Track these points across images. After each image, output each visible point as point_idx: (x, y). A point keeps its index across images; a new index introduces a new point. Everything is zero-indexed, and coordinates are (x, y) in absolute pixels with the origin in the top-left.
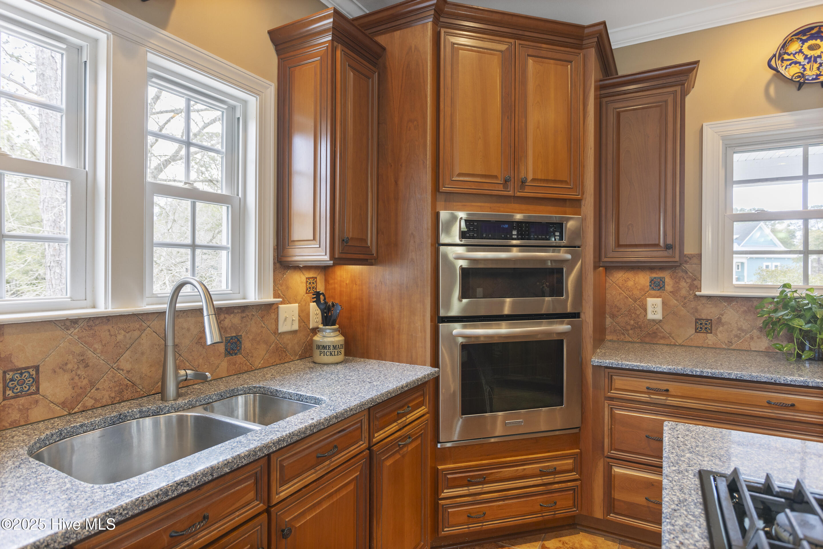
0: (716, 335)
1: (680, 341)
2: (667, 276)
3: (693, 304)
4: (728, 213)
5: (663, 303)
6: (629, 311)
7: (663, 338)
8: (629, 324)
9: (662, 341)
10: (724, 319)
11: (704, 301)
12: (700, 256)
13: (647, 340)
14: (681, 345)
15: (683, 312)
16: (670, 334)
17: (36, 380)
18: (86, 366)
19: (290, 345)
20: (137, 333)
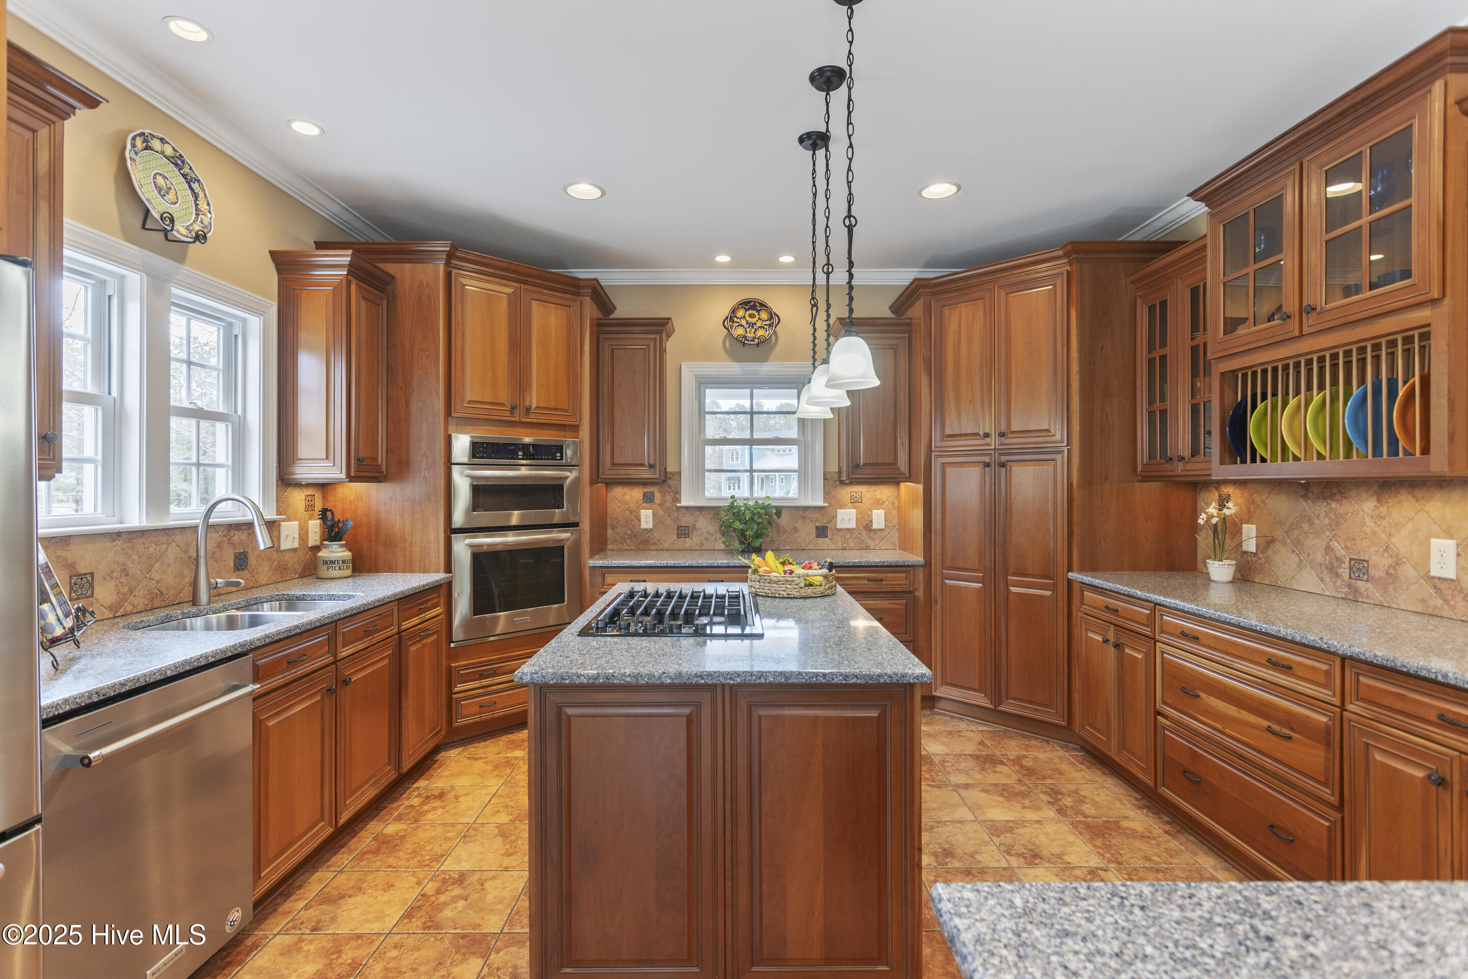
0: (692, 538)
1: (666, 546)
2: (655, 490)
3: (675, 514)
4: (702, 438)
5: (654, 514)
6: (627, 522)
7: (654, 544)
8: (626, 534)
9: (652, 547)
10: (698, 525)
11: (683, 511)
12: (679, 473)
13: (641, 547)
14: (667, 550)
15: (669, 521)
16: (659, 540)
17: (92, 586)
18: (127, 575)
19: (290, 565)
20: (164, 546)
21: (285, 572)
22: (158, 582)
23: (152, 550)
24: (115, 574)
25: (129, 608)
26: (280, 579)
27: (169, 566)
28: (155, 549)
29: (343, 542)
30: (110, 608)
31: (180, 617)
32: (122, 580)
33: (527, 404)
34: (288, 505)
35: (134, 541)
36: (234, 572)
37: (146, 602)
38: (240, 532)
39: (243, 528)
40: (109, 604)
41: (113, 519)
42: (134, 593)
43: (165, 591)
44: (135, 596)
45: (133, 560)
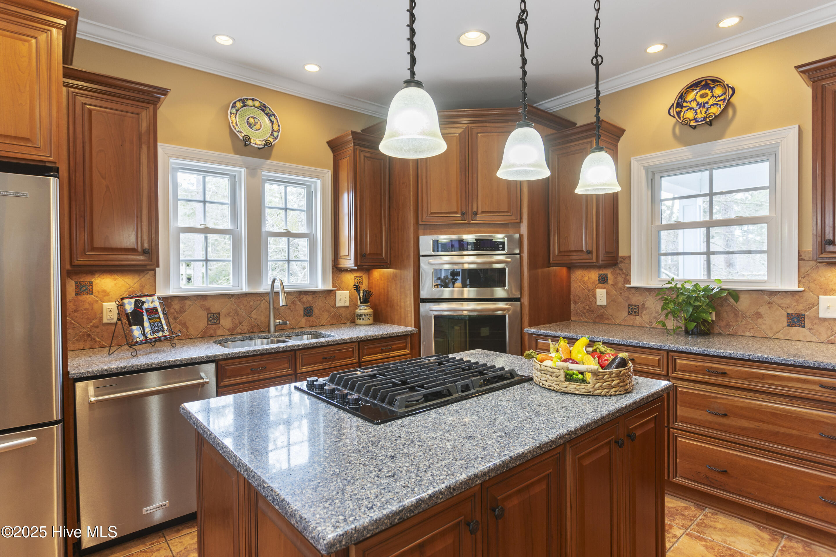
0: (642, 317)
1: (618, 322)
2: (608, 272)
3: (626, 294)
5: (607, 293)
6: (586, 299)
7: (608, 319)
8: (585, 309)
9: (607, 322)
10: (647, 304)
11: (633, 291)
12: (629, 257)
13: (597, 320)
14: (619, 325)
15: (620, 299)
16: (612, 316)
17: (219, 319)
18: (238, 315)
19: (344, 314)
20: (259, 302)
21: (340, 319)
22: (255, 319)
23: (251, 303)
24: (231, 314)
25: (240, 331)
26: (336, 323)
27: (262, 312)
28: (254, 303)
29: (369, 304)
30: (229, 330)
31: (257, 338)
32: (235, 317)
33: (475, 210)
34: (342, 282)
35: (242, 299)
36: (304, 317)
37: (249, 329)
38: (307, 296)
39: (309, 294)
40: (229, 328)
41: (237, 288)
42: (242, 324)
43: (260, 324)
44: (242, 325)
45: (241, 308)
